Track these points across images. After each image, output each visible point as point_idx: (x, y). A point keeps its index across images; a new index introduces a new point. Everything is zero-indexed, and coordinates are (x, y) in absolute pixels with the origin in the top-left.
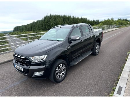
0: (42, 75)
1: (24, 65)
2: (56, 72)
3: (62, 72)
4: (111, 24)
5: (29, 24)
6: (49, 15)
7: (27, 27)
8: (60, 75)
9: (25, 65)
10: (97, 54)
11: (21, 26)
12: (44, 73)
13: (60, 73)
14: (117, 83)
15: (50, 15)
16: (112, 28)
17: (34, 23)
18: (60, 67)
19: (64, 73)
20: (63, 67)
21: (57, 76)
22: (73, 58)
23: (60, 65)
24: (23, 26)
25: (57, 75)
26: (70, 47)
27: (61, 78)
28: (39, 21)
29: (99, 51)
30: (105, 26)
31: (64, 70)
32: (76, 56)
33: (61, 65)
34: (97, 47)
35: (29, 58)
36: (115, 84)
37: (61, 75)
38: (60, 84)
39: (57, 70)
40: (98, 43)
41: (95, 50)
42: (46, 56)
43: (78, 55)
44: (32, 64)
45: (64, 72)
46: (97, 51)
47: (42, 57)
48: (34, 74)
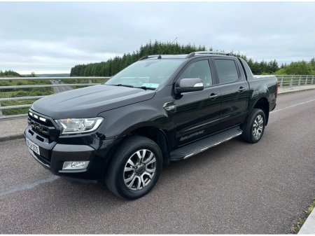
0: (85, 170)
1: (42, 140)
2: (126, 169)
3: (145, 173)
4: (307, 74)
5: (106, 61)
6: (153, 43)
7: (100, 68)
8: (137, 179)
9: (45, 139)
10: (257, 141)
11: (88, 65)
12: (89, 167)
13: (139, 173)
14: (301, 225)
15: (156, 44)
16: (309, 84)
17: (117, 59)
18: (140, 157)
19: (151, 176)
20: (148, 160)
21: (126, 181)
22: (182, 139)
23: (138, 153)
24: (92, 65)
25: (127, 177)
26: (173, 107)
27: (139, 187)
28: (129, 56)
29: (262, 132)
30: (292, 76)
31: (149, 167)
32: (191, 136)
33: (141, 153)
34: (257, 120)
35: (56, 121)
36: (296, 226)
37: (141, 179)
38: (134, 203)
39: (129, 165)
40: (260, 110)
41: (252, 128)
42: (99, 121)
43: (197, 134)
44: (60, 137)
45: (151, 173)
46: (256, 133)
47: (88, 122)
48: (65, 167)
